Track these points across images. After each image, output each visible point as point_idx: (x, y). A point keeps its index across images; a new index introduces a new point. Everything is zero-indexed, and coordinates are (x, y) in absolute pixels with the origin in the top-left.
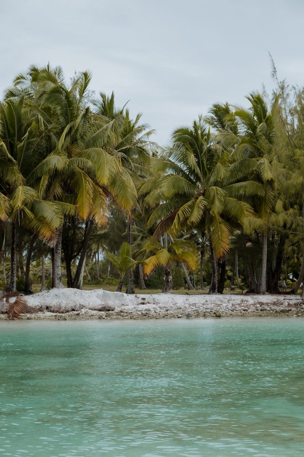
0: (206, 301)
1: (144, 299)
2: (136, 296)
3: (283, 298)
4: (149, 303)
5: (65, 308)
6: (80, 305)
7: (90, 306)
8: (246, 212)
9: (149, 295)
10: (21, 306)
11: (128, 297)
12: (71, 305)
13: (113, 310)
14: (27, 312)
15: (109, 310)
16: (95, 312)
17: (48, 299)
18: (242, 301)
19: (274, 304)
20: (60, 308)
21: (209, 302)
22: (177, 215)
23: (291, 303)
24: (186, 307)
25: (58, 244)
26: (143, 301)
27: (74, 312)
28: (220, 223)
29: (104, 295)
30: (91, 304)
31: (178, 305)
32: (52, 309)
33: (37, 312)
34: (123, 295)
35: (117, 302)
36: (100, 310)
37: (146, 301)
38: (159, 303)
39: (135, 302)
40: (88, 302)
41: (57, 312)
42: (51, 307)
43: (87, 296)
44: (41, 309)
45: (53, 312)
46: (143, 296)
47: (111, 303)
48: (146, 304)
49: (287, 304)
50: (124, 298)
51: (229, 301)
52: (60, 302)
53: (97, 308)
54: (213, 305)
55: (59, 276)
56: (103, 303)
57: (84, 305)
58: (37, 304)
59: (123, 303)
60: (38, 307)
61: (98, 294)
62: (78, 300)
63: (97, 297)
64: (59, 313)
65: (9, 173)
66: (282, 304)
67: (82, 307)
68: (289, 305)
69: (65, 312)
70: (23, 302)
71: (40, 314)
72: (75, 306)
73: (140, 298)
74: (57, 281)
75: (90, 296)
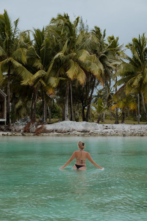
0: (141, 128)
1: (107, 126)
2: (103, 125)
4: (110, 129)
5: (64, 130)
6: (73, 129)
7: (78, 130)
9: (111, 125)
10: (43, 129)
11: (99, 125)
12: (68, 129)
13: (88, 132)
14: (45, 133)
15: (86, 132)
16: (79, 133)
17: (57, 126)
20: (62, 131)
21: (143, 128)
22: (127, 83)
24: (128, 131)
25: (66, 99)
26: (106, 128)
27: (68, 133)
29: (86, 124)
31: (125, 130)
32: (58, 131)
33: (50, 132)
34: (96, 124)
35: (92, 128)
36: (82, 132)
37: (108, 127)
38: (115, 129)
39: (102, 128)
40: (77, 128)
41: (60, 132)
42: (58, 130)
43: (77, 125)
44: (52, 131)
47: (89, 128)
48: (108, 129)
50: (97, 126)
52: (63, 127)
53: (80, 131)
54: (144, 130)
55: (67, 115)
56: (84, 128)
57: (75, 129)
58: (51, 129)
59: (96, 128)
60: (51, 130)
62: (72, 127)
63: (82, 125)
64: (61, 133)
65: (35, 63)
67: (74, 130)
69: (64, 132)
70: (44, 128)
71: (52, 133)
72: (70, 130)
73: (105, 126)
74: (66, 118)
75: (79, 125)
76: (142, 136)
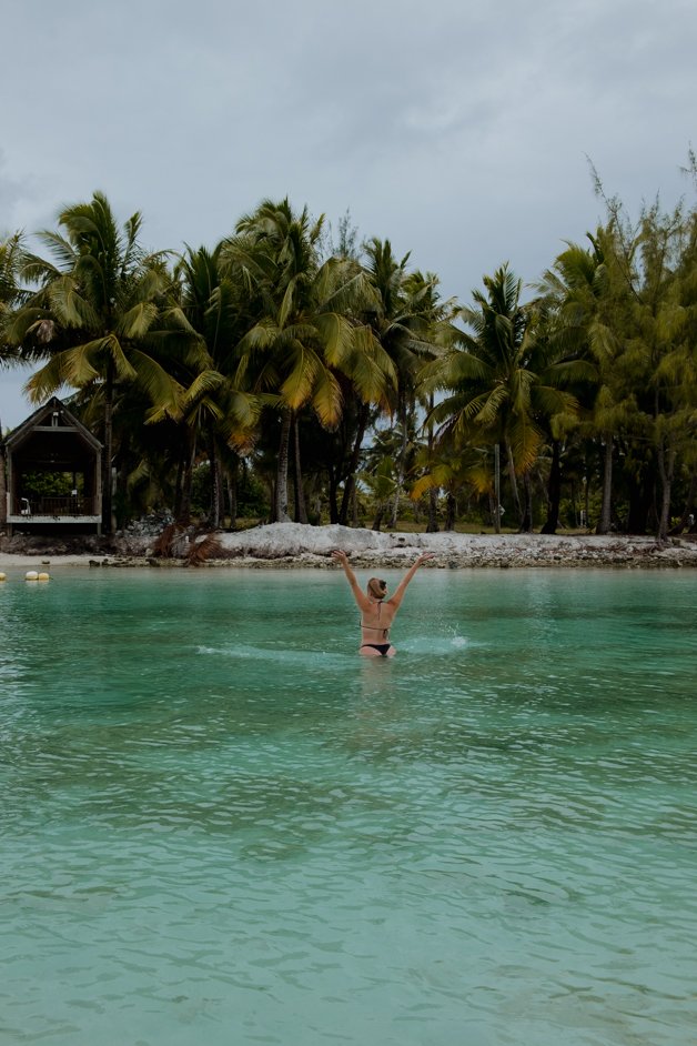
0: (504, 544)
1: (402, 540)
2: (391, 536)
3: (628, 540)
4: (410, 546)
5: (276, 551)
6: (301, 547)
7: (316, 549)
8: (566, 407)
9: (414, 534)
10: (212, 547)
11: (379, 536)
12: (286, 546)
14: (218, 557)
16: (319, 558)
17: (254, 538)
18: (561, 544)
19: (612, 549)
20: (267, 552)
21: (508, 546)
23: (639, 548)
24: (465, 552)
25: (282, 459)
26: (400, 543)
27: (286, 558)
28: (527, 425)
29: (341, 533)
30: (318, 546)
31: (456, 549)
32: (256, 553)
33: (233, 557)
34: (371, 534)
35: (360, 543)
37: (406, 542)
38: (428, 546)
39: (388, 545)
40: (313, 544)
42: (255, 550)
43: (314, 534)
44: (240, 553)
45: (257, 556)
46: (402, 535)
47: (349, 546)
48: (405, 547)
49: (632, 549)
50: (372, 538)
51: (539, 544)
52: (271, 542)
53: (323, 552)
54: (512, 550)
55: (284, 506)
57: (307, 547)
58: (236, 546)
59: (370, 545)
60: (237, 550)
61: (331, 532)
62: (299, 541)
63: (329, 536)
64: (266, 558)
65: (191, 351)
66: (624, 550)
67: (303, 550)
68: (635, 551)
69: (274, 557)
70: (215, 542)
71: (238, 560)
72: (292, 549)
73: (397, 538)
74: (281, 513)
75: (318, 535)
76: (505, 567)
